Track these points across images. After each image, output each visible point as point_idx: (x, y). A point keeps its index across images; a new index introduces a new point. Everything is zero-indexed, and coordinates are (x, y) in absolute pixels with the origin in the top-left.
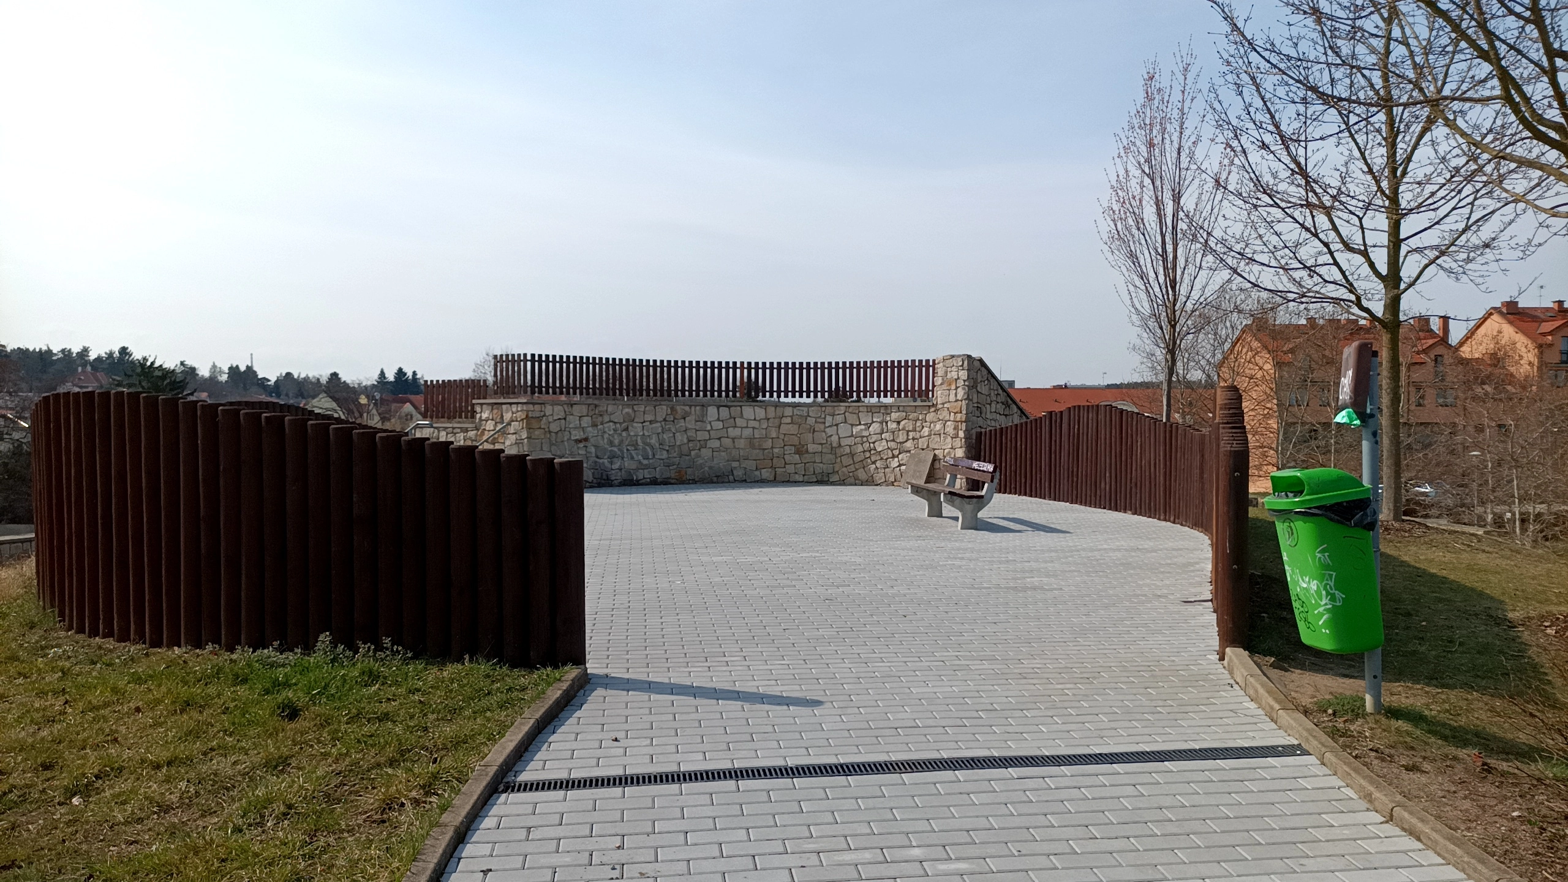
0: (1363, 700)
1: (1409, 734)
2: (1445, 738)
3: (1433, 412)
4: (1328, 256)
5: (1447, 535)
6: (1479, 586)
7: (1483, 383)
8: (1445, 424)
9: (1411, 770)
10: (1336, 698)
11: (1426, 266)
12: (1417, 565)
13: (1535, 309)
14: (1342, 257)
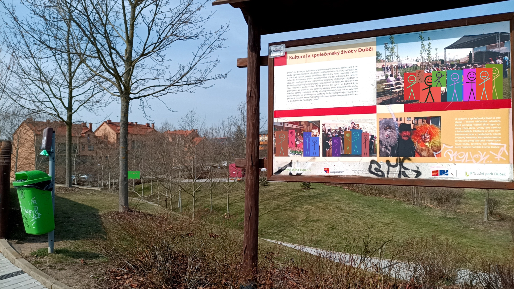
0: (48, 249)
1: (61, 258)
2: (73, 257)
3: (87, 153)
4: (48, 99)
5: (85, 191)
6: (93, 206)
7: (101, 144)
8: (90, 156)
9: (61, 270)
10: (38, 250)
11: (80, 106)
12: (75, 201)
13: (116, 123)
14: (53, 100)
